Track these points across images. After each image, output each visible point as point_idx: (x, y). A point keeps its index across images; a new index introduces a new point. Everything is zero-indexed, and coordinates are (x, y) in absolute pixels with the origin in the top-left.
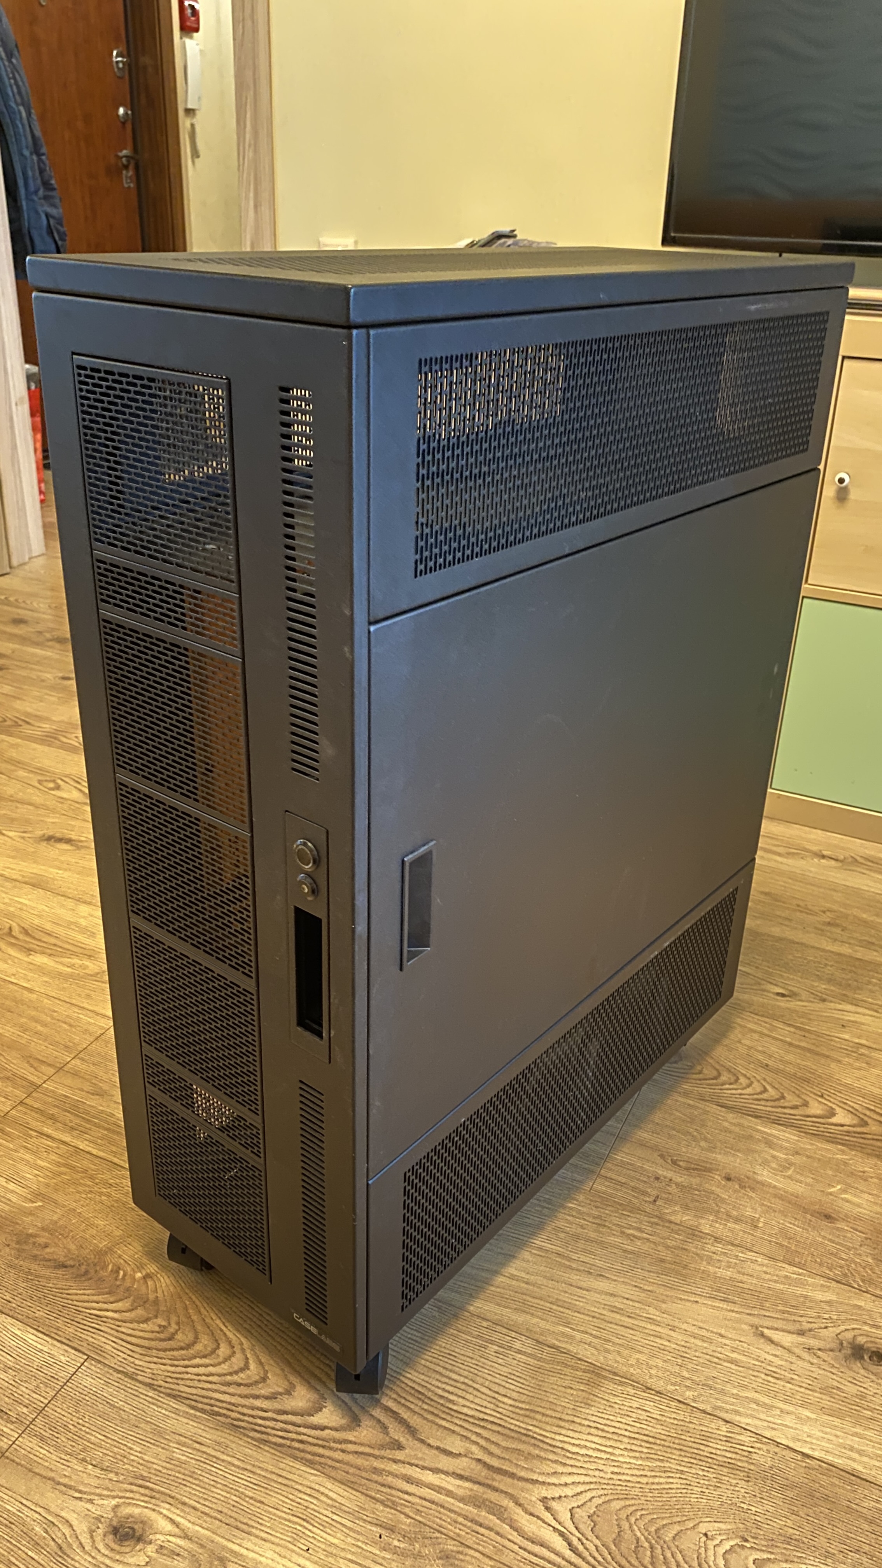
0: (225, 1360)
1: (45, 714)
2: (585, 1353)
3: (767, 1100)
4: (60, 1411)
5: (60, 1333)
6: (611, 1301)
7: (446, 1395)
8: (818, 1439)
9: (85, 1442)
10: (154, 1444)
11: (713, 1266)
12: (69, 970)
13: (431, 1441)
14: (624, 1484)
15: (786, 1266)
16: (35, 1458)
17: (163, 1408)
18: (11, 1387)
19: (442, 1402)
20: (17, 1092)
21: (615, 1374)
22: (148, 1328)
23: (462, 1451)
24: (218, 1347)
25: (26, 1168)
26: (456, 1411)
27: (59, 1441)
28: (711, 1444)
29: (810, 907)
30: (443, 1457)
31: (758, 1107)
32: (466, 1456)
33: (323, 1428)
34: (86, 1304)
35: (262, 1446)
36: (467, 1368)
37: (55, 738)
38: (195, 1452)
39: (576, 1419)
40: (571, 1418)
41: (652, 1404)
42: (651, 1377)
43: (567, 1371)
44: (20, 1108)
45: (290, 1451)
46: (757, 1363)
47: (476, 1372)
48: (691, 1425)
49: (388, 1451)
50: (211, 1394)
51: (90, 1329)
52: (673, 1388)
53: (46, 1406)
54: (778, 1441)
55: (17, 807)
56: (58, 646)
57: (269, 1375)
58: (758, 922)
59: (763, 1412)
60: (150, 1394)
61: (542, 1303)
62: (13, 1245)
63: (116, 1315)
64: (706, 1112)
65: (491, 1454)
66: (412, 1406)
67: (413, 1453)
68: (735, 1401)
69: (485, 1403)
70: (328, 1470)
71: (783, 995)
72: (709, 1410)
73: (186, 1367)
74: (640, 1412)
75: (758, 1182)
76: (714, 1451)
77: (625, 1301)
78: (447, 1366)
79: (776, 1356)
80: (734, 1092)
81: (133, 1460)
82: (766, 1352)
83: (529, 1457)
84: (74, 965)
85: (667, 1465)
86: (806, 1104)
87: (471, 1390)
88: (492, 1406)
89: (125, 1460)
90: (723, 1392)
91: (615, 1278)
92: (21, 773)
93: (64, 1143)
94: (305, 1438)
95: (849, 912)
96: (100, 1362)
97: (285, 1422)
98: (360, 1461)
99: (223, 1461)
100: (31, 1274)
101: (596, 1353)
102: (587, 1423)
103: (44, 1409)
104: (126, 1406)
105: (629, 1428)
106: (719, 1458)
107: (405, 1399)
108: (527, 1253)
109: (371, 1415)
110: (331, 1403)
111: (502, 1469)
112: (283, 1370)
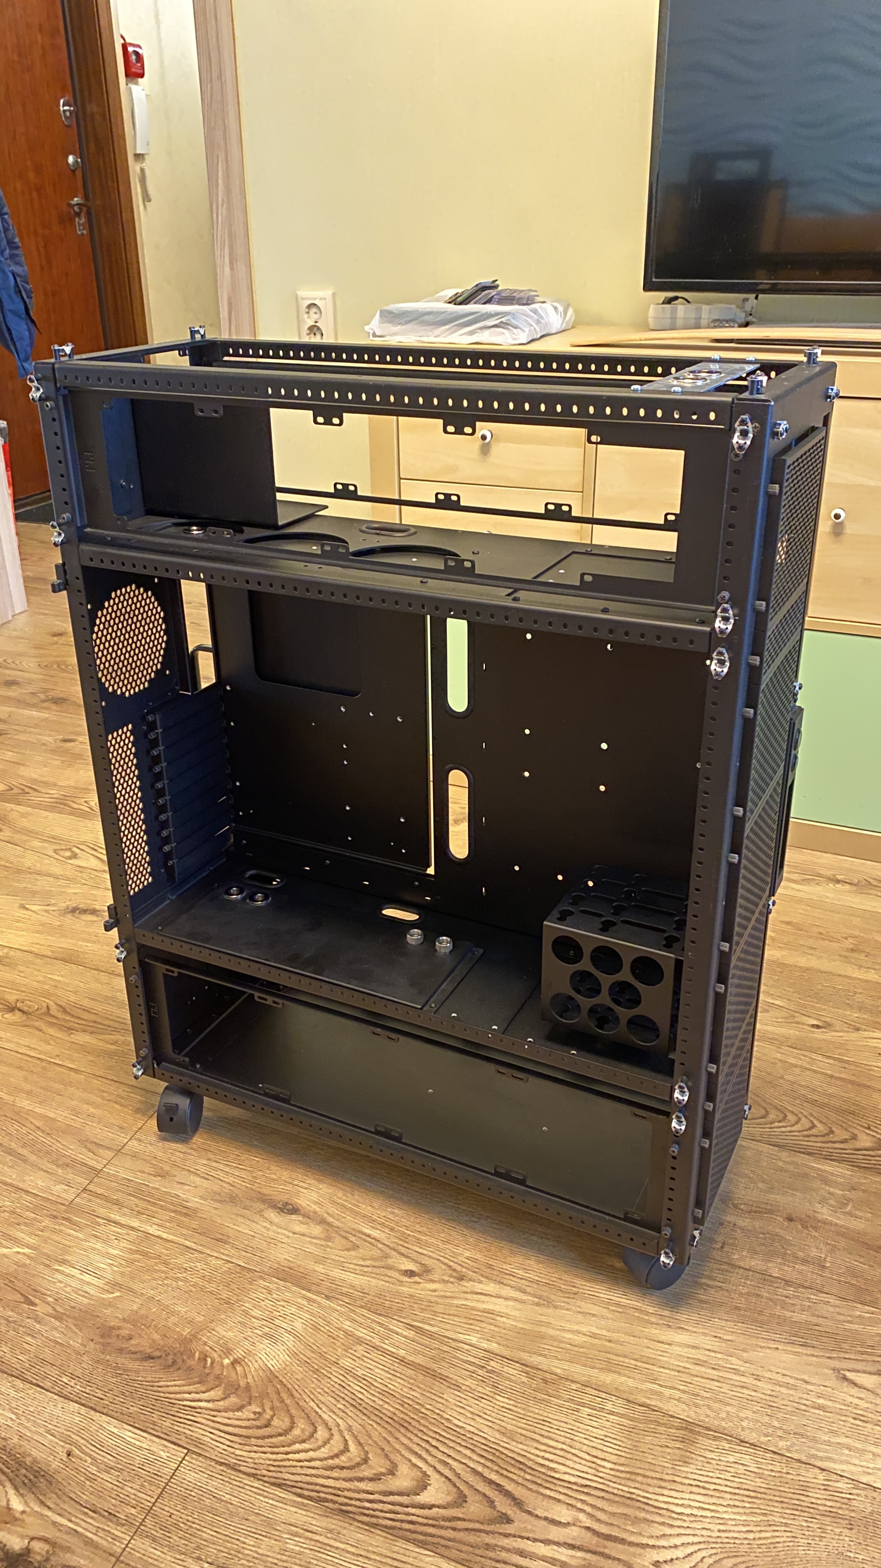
0: (325, 1443)
1: (52, 780)
2: (676, 1409)
3: (817, 1136)
4: (167, 1507)
5: (156, 1428)
6: (693, 1353)
7: (547, 1463)
9: (198, 1540)
10: (266, 1537)
11: (788, 1310)
12: (112, 1047)
13: (538, 1512)
14: (732, 1541)
15: (858, 1305)
16: (150, 1560)
17: (270, 1498)
18: (115, 1488)
19: (543, 1470)
20: (80, 1180)
21: (708, 1429)
22: (244, 1417)
23: (570, 1520)
24: (315, 1431)
25: (97, 1258)
26: (558, 1479)
27: (171, 1540)
28: (810, 1494)
29: (832, 935)
30: (553, 1528)
31: (809, 1144)
32: (574, 1525)
33: (431, 1507)
34: (178, 1396)
35: (373, 1530)
36: (563, 1434)
37: (65, 805)
38: (308, 1542)
39: (676, 1479)
40: (671, 1478)
41: (748, 1457)
42: (743, 1430)
43: (662, 1429)
44: (85, 1195)
45: (401, 1533)
46: (843, 1407)
47: (573, 1437)
48: (788, 1476)
49: (498, 1525)
50: (315, 1480)
51: (186, 1421)
52: (767, 1439)
53: (154, 1504)
54: (875, 1485)
55: (36, 879)
56: (54, 707)
57: (370, 1456)
58: (784, 953)
59: (856, 1458)
60: (256, 1485)
61: (627, 1360)
62: (97, 1339)
63: (210, 1405)
64: (760, 1153)
65: (598, 1520)
66: (515, 1477)
67: (522, 1526)
68: (827, 1447)
69: (586, 1469)
70: (441, 1550)
71: (818, 1027)
72: (804, 1459)
73: (287, 1453)
74: (737, 1466)
75: (819, 1221)
76: (814, 1501)
77: (707, 1353)
78: (544, 1433)
79: (859, 1398)
80: (783, 1129)
81: (248, 1555)
82: (848, 1394)
83: (636, 1520)
84: (116, 1042)
85: (770, 1518)
86: (854, 1137)
87: (569, 1456)
88: (592, 1471)
89: (240, 1555)
90: (814, 1440)
91: (695, 1330)
92: (36, 843)
93: (133, 1228)
94: (414, 1518)
95: (871, 937)
96: (200, 1455)
97: (393, 1504)
98: (471, 1538)
99: (337, 1548)
100: (120, 1368)
101: (687, 1409)
102: (687, 1481)
103: (151, 1508)
104: (233, 1498)
105: (729, 1483)
106: (821, 1508)
107: (506, 1470)
108: (605, 1310)
109: (476, 1489)
110: (435, 1481)
111: (611, 1535)
112: (383, 1449)
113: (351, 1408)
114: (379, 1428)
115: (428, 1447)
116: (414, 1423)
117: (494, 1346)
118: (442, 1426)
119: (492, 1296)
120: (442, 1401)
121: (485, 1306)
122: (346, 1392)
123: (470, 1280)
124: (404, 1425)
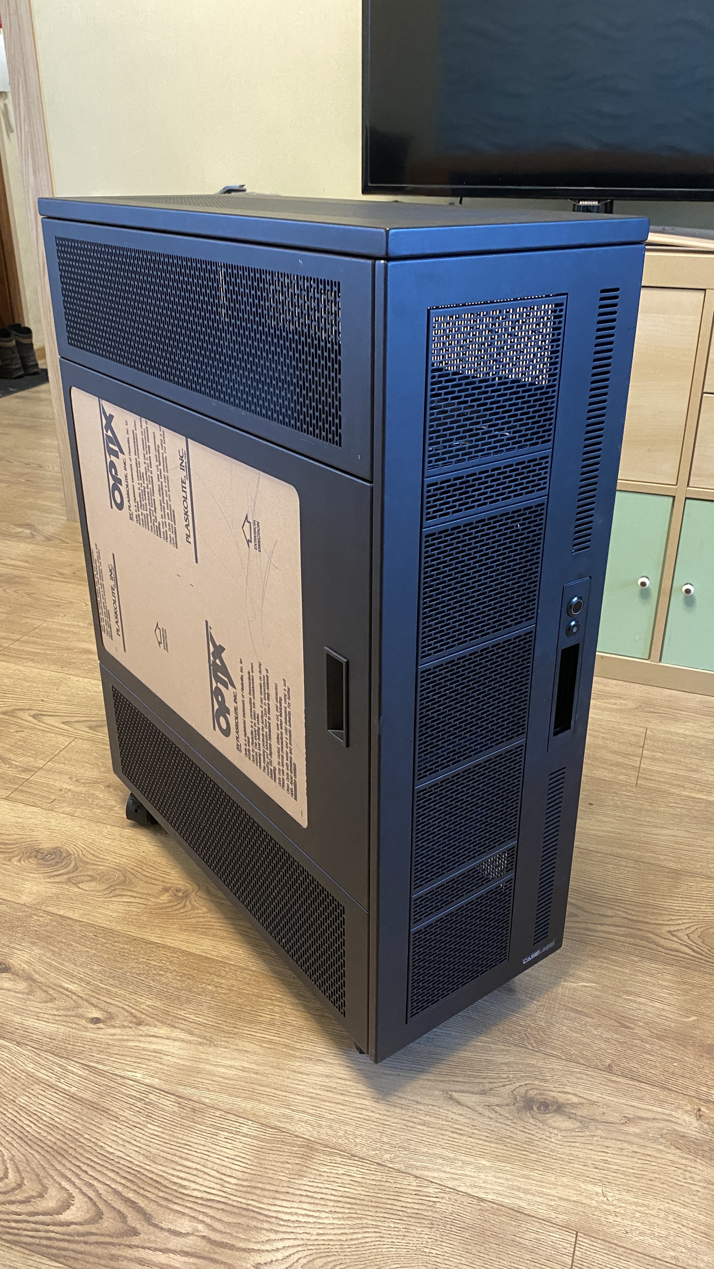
2: (302, 1130)
7: (180, 1181)
8: (491, 1184)
13: (163, 1225)
19: (175, 1188)
21: (326, 1146)
23: (190, 1230)
26: (187, 1195)
28: (403, 1199)
30: (173, 1238)
32: (192, 1234)
33: (69, 1224)
35: (13, 1247)
36: (200, 1155)
39: (291, 1191)
40: (285, 1190)
41: (355, 1169)
42: (356, 1146)
43: (286, 1148)
45: (37, 1249)
46: (444, 1123)
47: (207, 1157)
48: (386, 1184)
49: (125, 1238)
52: (374, 1153)
54: (459, 1189)
57: (25, 1182)
59: (447, 1165)
61: (268, 1090)
65: (214, 1230)
66: (149, 1195)
67: (146, 1237)
68: (424, 1158)
69: (213, 1185)
72: (403, 1168)
74: (344, 1177)
76: (404, 1204)
77: (339, 1081)
78: (183, 1155)
79: (460, 1114)
82: (453, 1112)
83: (248, 1228)
85: (364, 1221)
87: (201, 1174)
88: (219, 1187)
90: (415, 1152)
94: (52, 1235)
97: (36, 1223)
98: (99, 1250)
101: (311, 1129)
102: (299, 1192)
105: (334, 1193)
106: (408, 1210)
107: (143, 1189)
108: (258, 1047)
109: (113, 1207)
110: (79, 1201)
111: (223, 1242)
112: (38, 1175)
113: (18, 1140)
114: (38, 1157)
115: (78, 1171)
116: (70, 1151)
117: (156, 1082)
118: (95, 1153)
119: (163, 1038)
120: (99, 1131)
121: (155, 1047)
122: (16, 1126)
123: (147, 1025)
124: (61, 1153)
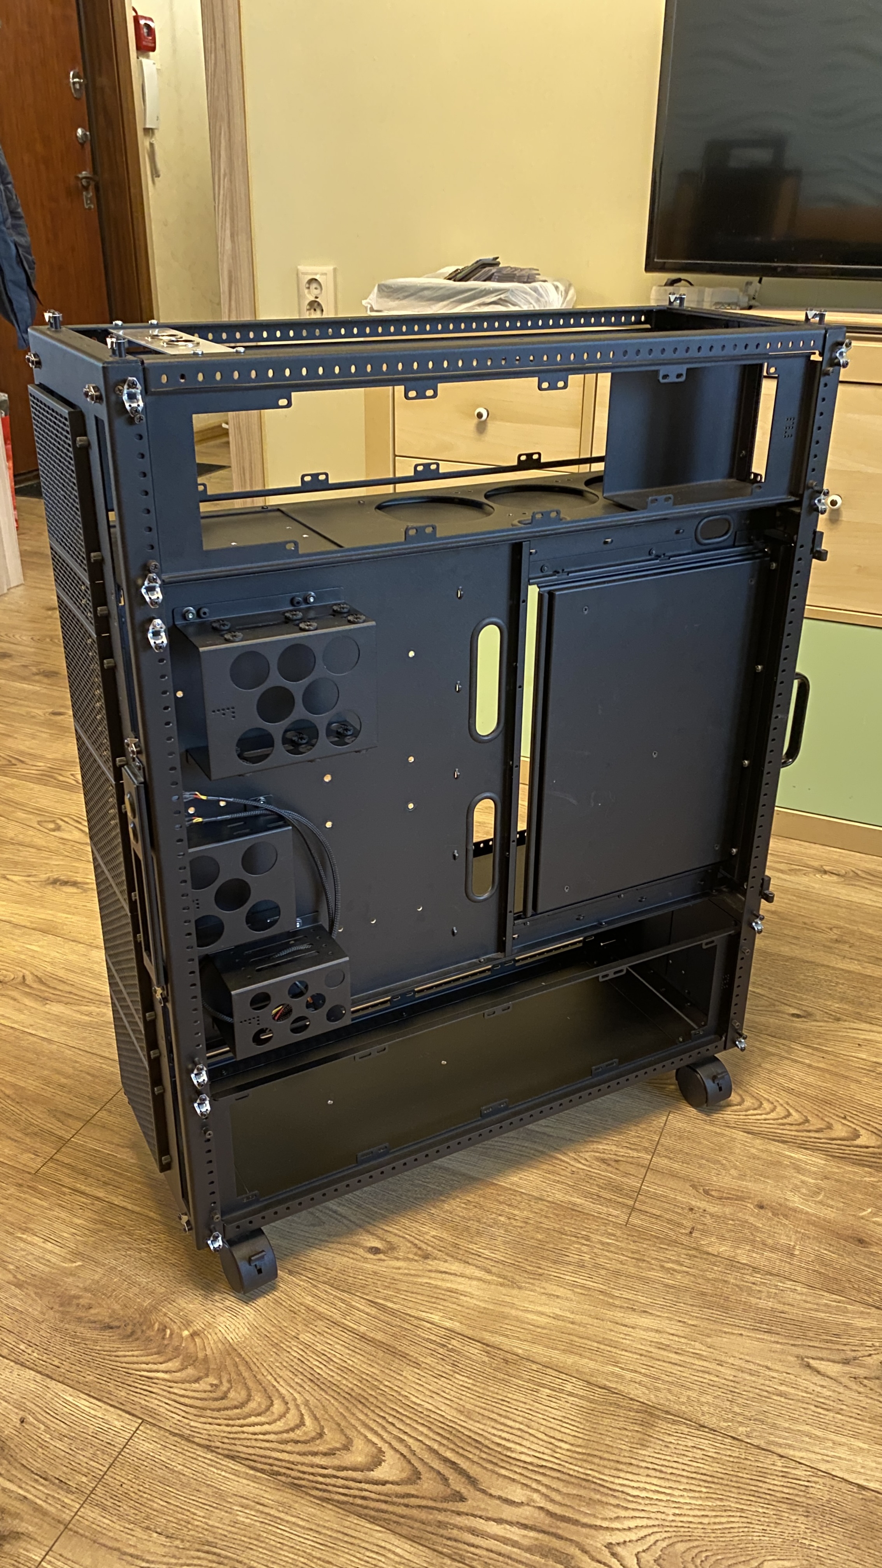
0: (282, 1416)
1: (39, 752)
2: (636, 1392)
3: (792, 1125)
4: (119, 1477)
5: (113, 1397)
6: (657, 1337)
7: (503, 1442)
8: (872, 1470)
9: (148, 1510)
10: (217, 1508)
11: (754, 1297)
12: (87, 1018)
13: (493, 1491)
14: (687, 1525)
15: (825, 1294)
16: (99, 1529)
17: (223, 1470)
18: (67, 1456)
19: (499, 1449)
20: (48, 1149)
21: (667, 1412)
22: (201, 1389)
23: (524, 1499)
24: (272, 1404)
25: (63, 1227)
26: (514, 1459)
27: (121, 1509)
28: (768, 1480)
29: (817, 925)
30: (505, 1507)
31: (784, 1132)
32: (528, 1505)
33: (384, 1483)
34: (135, 1366)
35: (324, 1504)
36: (521, 1414)
37: (52, 777)
38: (258, 1515)
39: (633, 1461)
40: (628, 1460)
41: (707, 1442)
42: (703, 1415)
43: (621, 1412)
44: (51, 1164)
45: (354, 1508)
46: (805, 1395)
47: (530, 1417)
48: (745, 1462)
49: (451, 1503)
50: (268, 1453)
51: (142, 1392)
52: (726, 1424)
53: (105, 1474)
54: (834, 1473)
55: (18, 850)
56: (46, 680)
57: (326, 1430)
58: (767, 942)
59: (816, 1445)
60: (209, 1457)
61: (589, 1343)
62: (56, 1307)
63: (166, 1376)
64: (733, 1140)
65: (552, 1501)
66: (471, 1456)
67: (475, 1504)
68: (787, 1434)
69: (542, 1449)
70: (393, 1526)
71: (798, 1016)
72: (763, 1445)
73: (242, 1426)
74: (695, 1450)
75: (790, 1209)
76: (771, 1487)
77: (671, 1337)
78: (501, 1412)
79: (822, 1386)
80: (758, 1117)
81: (197, 1526)
82: (811, 1382)
83: (591, 1502)
84: (91, 1013)
85: (726, 1503)
86: (830, 1127)
87: (527, 1436)
88: (549, 1452)
89: (190, 1526)
90: (774, 1426)
91: (659, 1314)
92: (21, 815)
93: (98, 1199)
94: (367, 1494)
95: (856, 928)
96: (155, 1425)
97: (346, 1479)
98: (423, 1515)
99: (287, 1522)
100: (78, 1337)
101: (647, 1392)
102: (644, 1464)
103: (103, 1477)
104: (186, 1469)
105: (686, 1467)
106: (778, 1494)
107: (462, 1448)
108: (569, 1292)
109: (430, 1467)
110: (390, 1457)
111: (565, 1516)
112: (339, 1425)
113: (309, 1383)
114: (336, 1404)
115: (384, 1423)
116: (371, 1399)
117: (456, 1325)
118: (399, 1403)
119: (456, 1275)
120: (401, 1378)
121: (449, 1285)
122: (304, 1367)
123: (435, 1259)
124: (362, 1401)
